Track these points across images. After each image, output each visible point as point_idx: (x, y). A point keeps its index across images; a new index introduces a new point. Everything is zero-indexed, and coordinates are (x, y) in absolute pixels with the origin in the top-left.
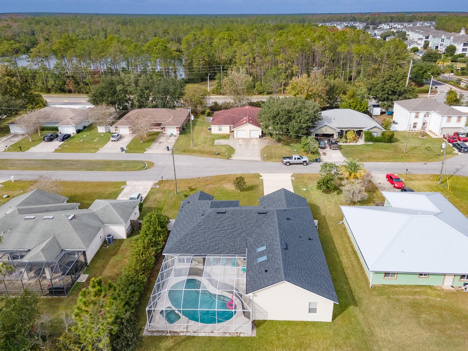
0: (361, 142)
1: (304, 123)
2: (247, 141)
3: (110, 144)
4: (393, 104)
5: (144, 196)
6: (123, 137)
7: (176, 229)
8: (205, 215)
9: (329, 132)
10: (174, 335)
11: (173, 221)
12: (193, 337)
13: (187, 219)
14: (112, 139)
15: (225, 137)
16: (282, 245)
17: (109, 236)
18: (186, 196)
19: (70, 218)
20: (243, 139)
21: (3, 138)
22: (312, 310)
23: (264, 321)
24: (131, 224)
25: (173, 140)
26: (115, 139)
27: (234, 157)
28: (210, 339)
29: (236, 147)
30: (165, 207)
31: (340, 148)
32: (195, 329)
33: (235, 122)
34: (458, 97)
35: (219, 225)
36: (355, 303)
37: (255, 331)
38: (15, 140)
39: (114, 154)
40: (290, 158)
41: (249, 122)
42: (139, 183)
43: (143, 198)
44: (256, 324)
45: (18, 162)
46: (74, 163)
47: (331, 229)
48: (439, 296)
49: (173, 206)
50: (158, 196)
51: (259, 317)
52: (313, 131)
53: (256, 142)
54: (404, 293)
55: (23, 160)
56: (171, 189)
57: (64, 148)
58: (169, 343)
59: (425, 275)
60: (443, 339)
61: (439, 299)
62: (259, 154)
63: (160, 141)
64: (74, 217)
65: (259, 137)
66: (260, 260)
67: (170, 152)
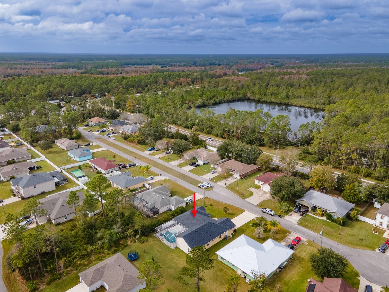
0: (324, 218)
2: (265, 193)
3: (208, 174)
6: (216, 173)
9: (306, 204)
10: (159, 238)
15: (257, 187)
16: (194, 230)
17: (170, 209)
21: (180, 159)
23: (179, 248)
25: (234, 181)
26: (212, 172)
27: (247, 199)
29: (255, 194)
31: (304, 215)
32: (163, 240)
38: (182, 161)
42: (199, 195)
44: (176, 247)
52: (297, 201)
53: (268, 195)
57: (193, 170)
58: (156, 239)
62: (259, 202)
63: (228, 179)
64: (163, 198)
67: (225, 186)
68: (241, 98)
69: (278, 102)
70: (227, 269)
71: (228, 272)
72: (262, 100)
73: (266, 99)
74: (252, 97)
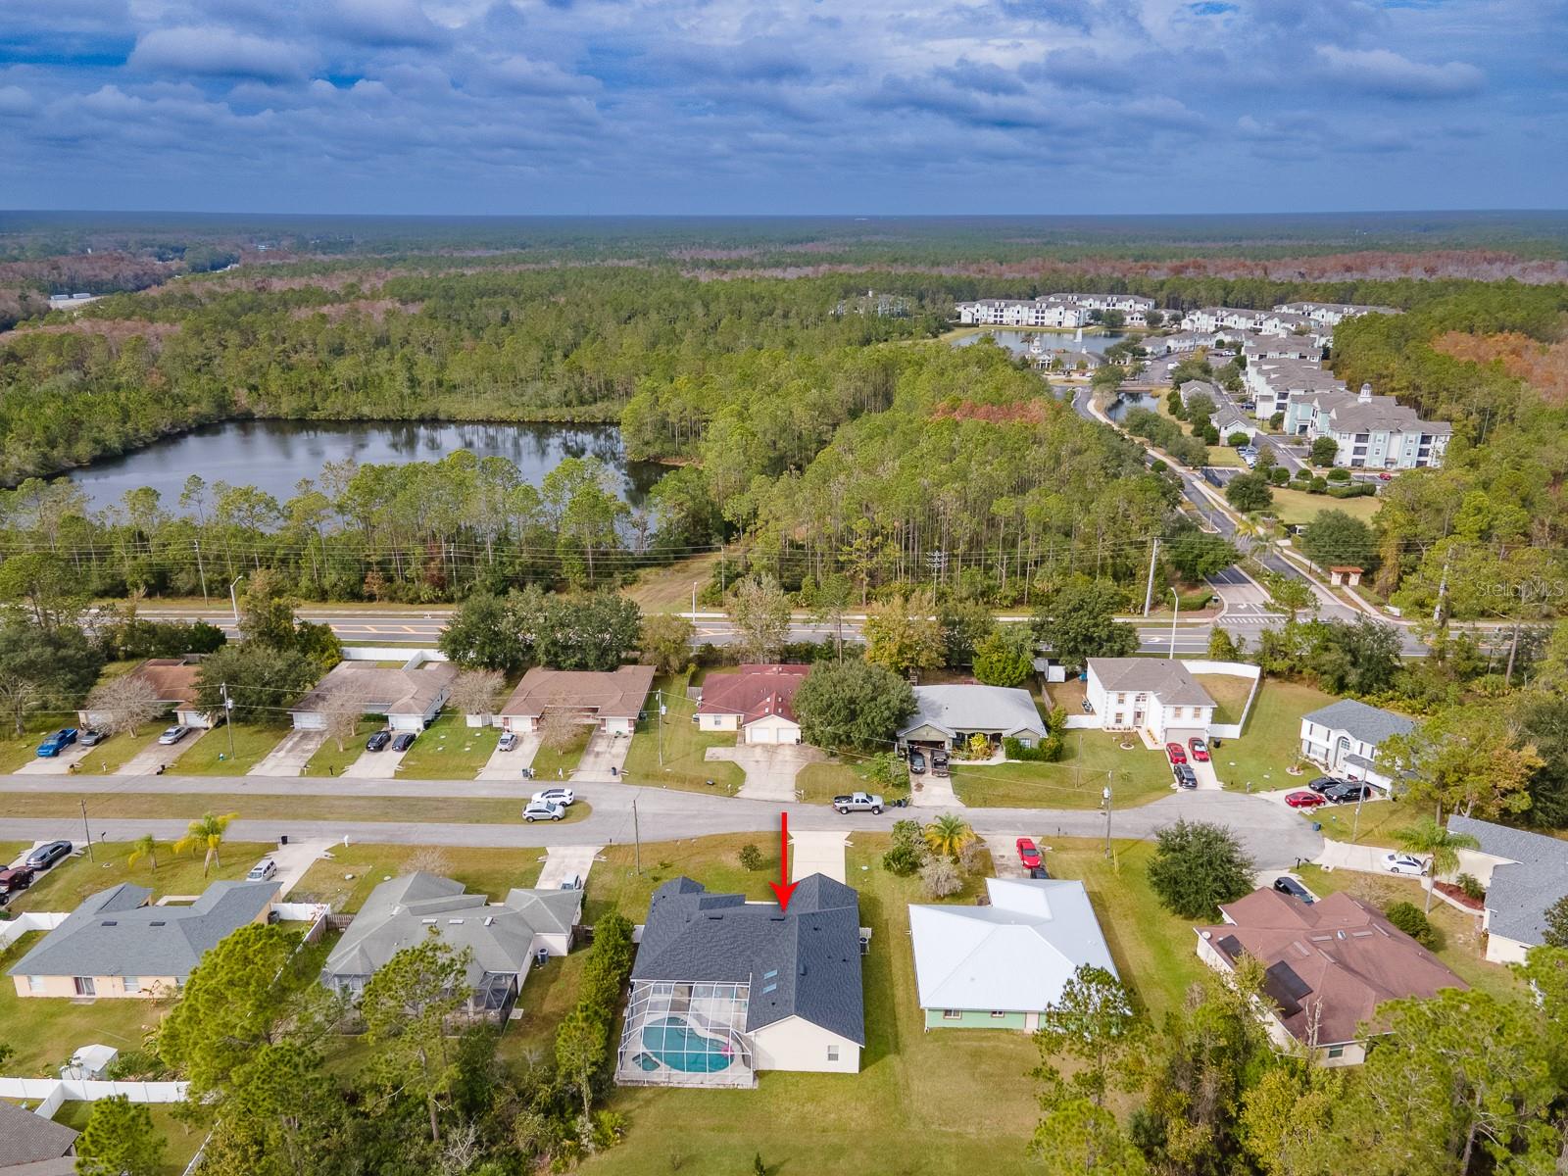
0: (1000, 758)
1: (880, 725)
2: (771, 749)
3: (497, 758)
4: (1084, 666)
5: (583, 878)
6: (522, 741)
7: (648, 943)
8: (692, 922)
9: (934, 737)
10: (653, 1085)
11: (640, 928)
12: (679, 1088)
13: (664, 926)
14: (500, 746)
15: (729, 740)
16: (798, 969)
17: (542, 951)
18: (656, 879)
19: (487, 923)
20: (764, 746)
21: (284, 741)
22: (833, 1057)
23: (771, 1071)
24: (573, 932)
25: (621, 747)
26: (506, 746)
27: (745, 792)
28: (701, 1090)
29: (749, 768)
30: (622, 901)
31: (952, 772)
32: (680, 1079)
33: (749, 709)
34: (1235, 644)
35: (712, 938)
36: (897, 1050)
37: (757, 1082)
38: (309, 747)
39: (510, 782)
40: (849, 798)
41: (776, 713)
42: (570, 851)
43: (583, 883)
44: (759, 1075)
45: (337, 802)
46: (441, 805)
47: (893, 943)
48: (1013, 1042)
49: (635, 899)
50: (607, 878)
51: (764, 1066)
52: (902, 735)
53: (788, 754)
54: (968, 1039)
55: (345, 798)
56: (627, 864)
57: (408, 767)
58: (648, 1094)
59: (1000, 1013)
60: (996, 1093)
61: (1012, 1046)
62: (792, 785)
63: (596, 749)
64: (492, 922)
65: (795, 742)
66: (768, 989)
67: (618, 779)
68: (207, 418)
69: (392, 417)
70: (988, 1038)
71: (1002, 1045)
72: (314, 415)
73: (329, 408)
74: (261, 408)
